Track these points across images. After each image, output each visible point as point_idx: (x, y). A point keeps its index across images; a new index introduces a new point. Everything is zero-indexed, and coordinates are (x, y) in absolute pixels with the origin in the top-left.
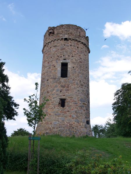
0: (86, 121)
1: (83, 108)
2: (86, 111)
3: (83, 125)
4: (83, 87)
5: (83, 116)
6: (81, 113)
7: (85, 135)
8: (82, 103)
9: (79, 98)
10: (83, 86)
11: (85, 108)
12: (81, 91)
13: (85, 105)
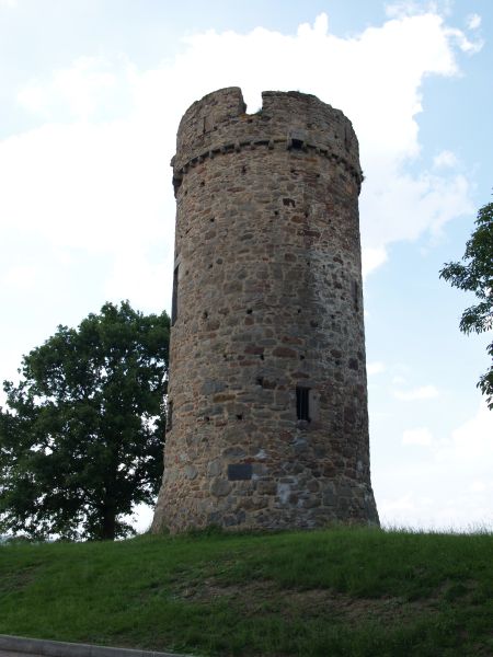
0: (226, 468)
1: (215, 417)
2: (230, 427)
3: (206, 486)
4: (218, 331)
5: (214, 448)
6: (204, 440)
7: (203, 526)
8: (211, 397)
9: (200, 381)
10: (218, 327)
11: (226, 415)
12: (210, 352)
13: (226, 403)
